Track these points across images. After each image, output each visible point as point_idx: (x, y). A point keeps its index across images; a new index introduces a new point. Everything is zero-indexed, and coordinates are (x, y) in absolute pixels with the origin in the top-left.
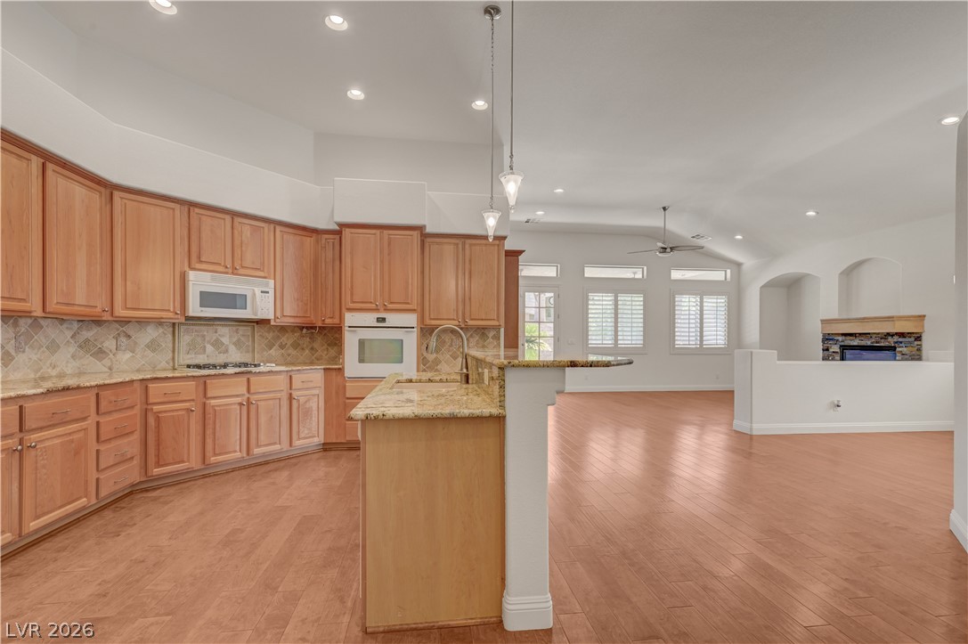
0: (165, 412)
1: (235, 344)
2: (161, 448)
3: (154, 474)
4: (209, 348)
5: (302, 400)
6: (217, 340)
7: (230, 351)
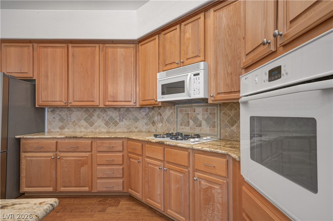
0: (132, 158)
1: (206, 120)
4: (191, 122)
6: (195, 117)
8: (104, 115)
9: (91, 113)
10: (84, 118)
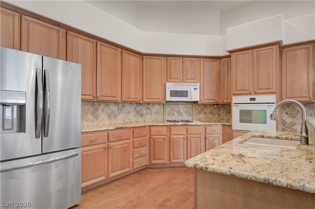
0: (156, 139)
1: (185, 112)
2: (155, 153)
3: (153, 163)
4: (176, 114)
5: (211, 139)
6: (179, 110)
7: (183, 115)
8: (107, 109)
9: (97, 107)
10: (91, 111)
